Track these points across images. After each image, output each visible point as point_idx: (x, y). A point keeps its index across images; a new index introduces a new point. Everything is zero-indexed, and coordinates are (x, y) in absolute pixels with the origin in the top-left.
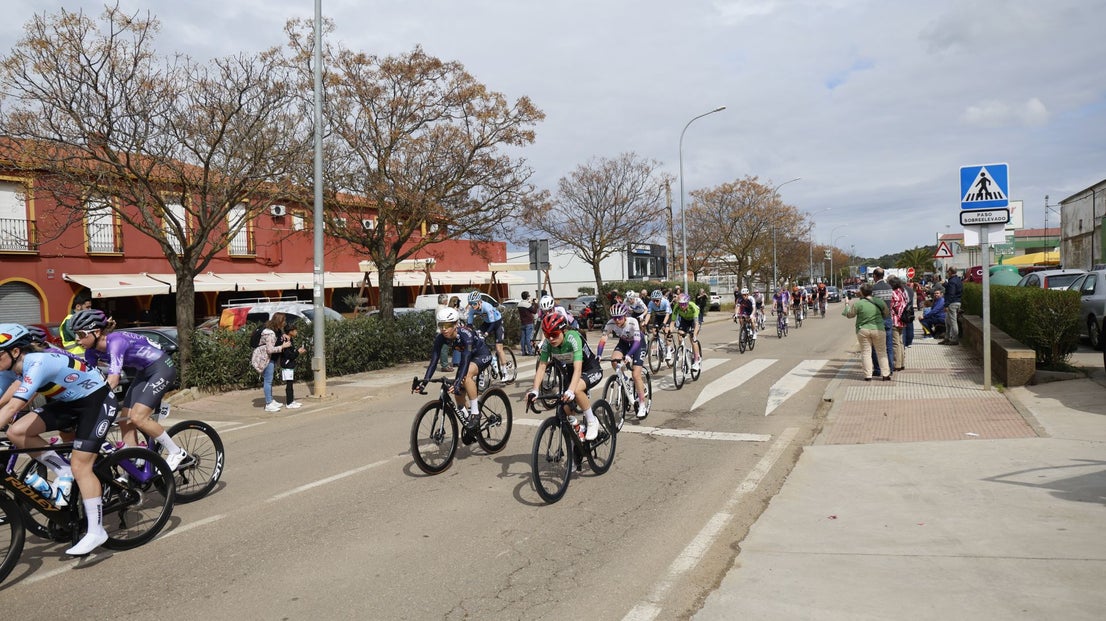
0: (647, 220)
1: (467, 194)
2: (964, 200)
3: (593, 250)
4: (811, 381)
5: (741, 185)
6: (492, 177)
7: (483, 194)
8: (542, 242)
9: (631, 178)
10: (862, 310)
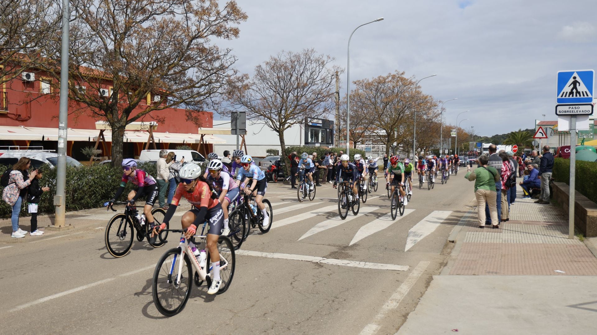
0: (321, 101)
1: (184, 74)
2: (560, 97)
3: (279, 122)
4: (439, 226)
5: (392, 78)
6: (205, 61)
7: (197, 74)
8: (241, 114)
9: (310, 68)
10: (479, 175)
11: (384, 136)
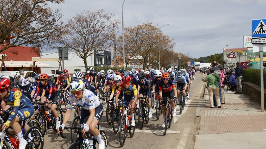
0: (108, 40)
1: (30, 25)
2: (254, 34)
3: (84, 52)
4: (188, 108)
5: (145, 26)
6: (43, 17)
7: (37, 25)
8: (65, 48)
9: (101, 21)
10: (210, 78)
11: (142, 60)
